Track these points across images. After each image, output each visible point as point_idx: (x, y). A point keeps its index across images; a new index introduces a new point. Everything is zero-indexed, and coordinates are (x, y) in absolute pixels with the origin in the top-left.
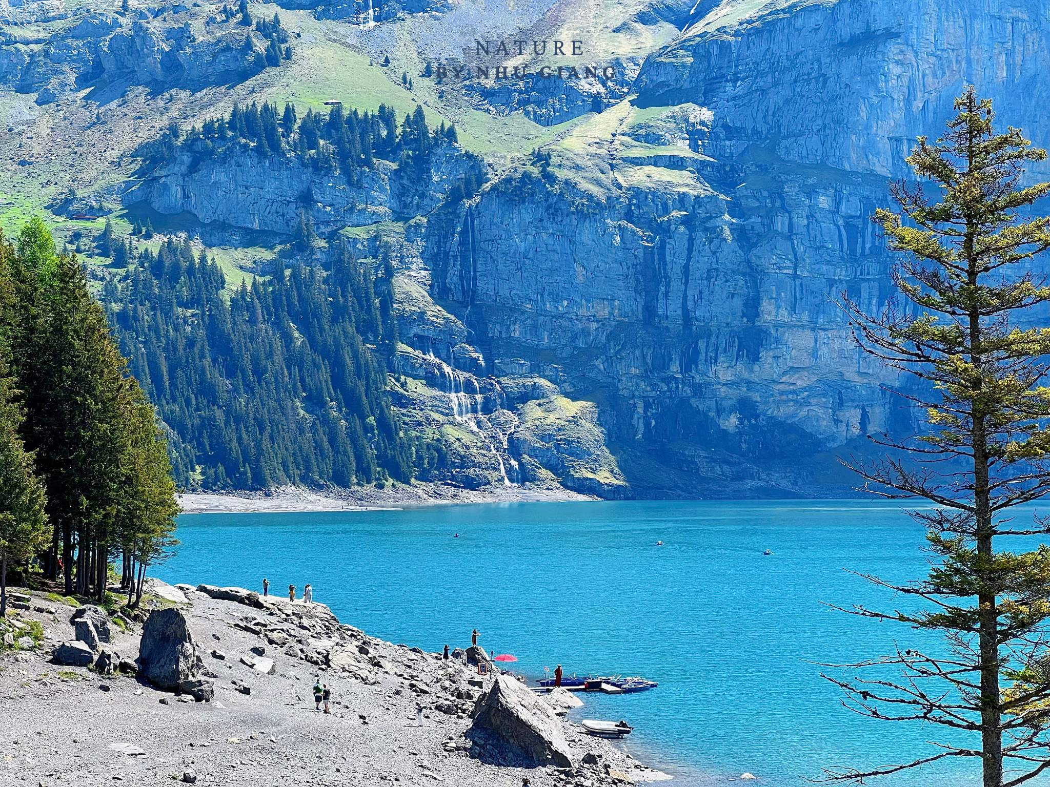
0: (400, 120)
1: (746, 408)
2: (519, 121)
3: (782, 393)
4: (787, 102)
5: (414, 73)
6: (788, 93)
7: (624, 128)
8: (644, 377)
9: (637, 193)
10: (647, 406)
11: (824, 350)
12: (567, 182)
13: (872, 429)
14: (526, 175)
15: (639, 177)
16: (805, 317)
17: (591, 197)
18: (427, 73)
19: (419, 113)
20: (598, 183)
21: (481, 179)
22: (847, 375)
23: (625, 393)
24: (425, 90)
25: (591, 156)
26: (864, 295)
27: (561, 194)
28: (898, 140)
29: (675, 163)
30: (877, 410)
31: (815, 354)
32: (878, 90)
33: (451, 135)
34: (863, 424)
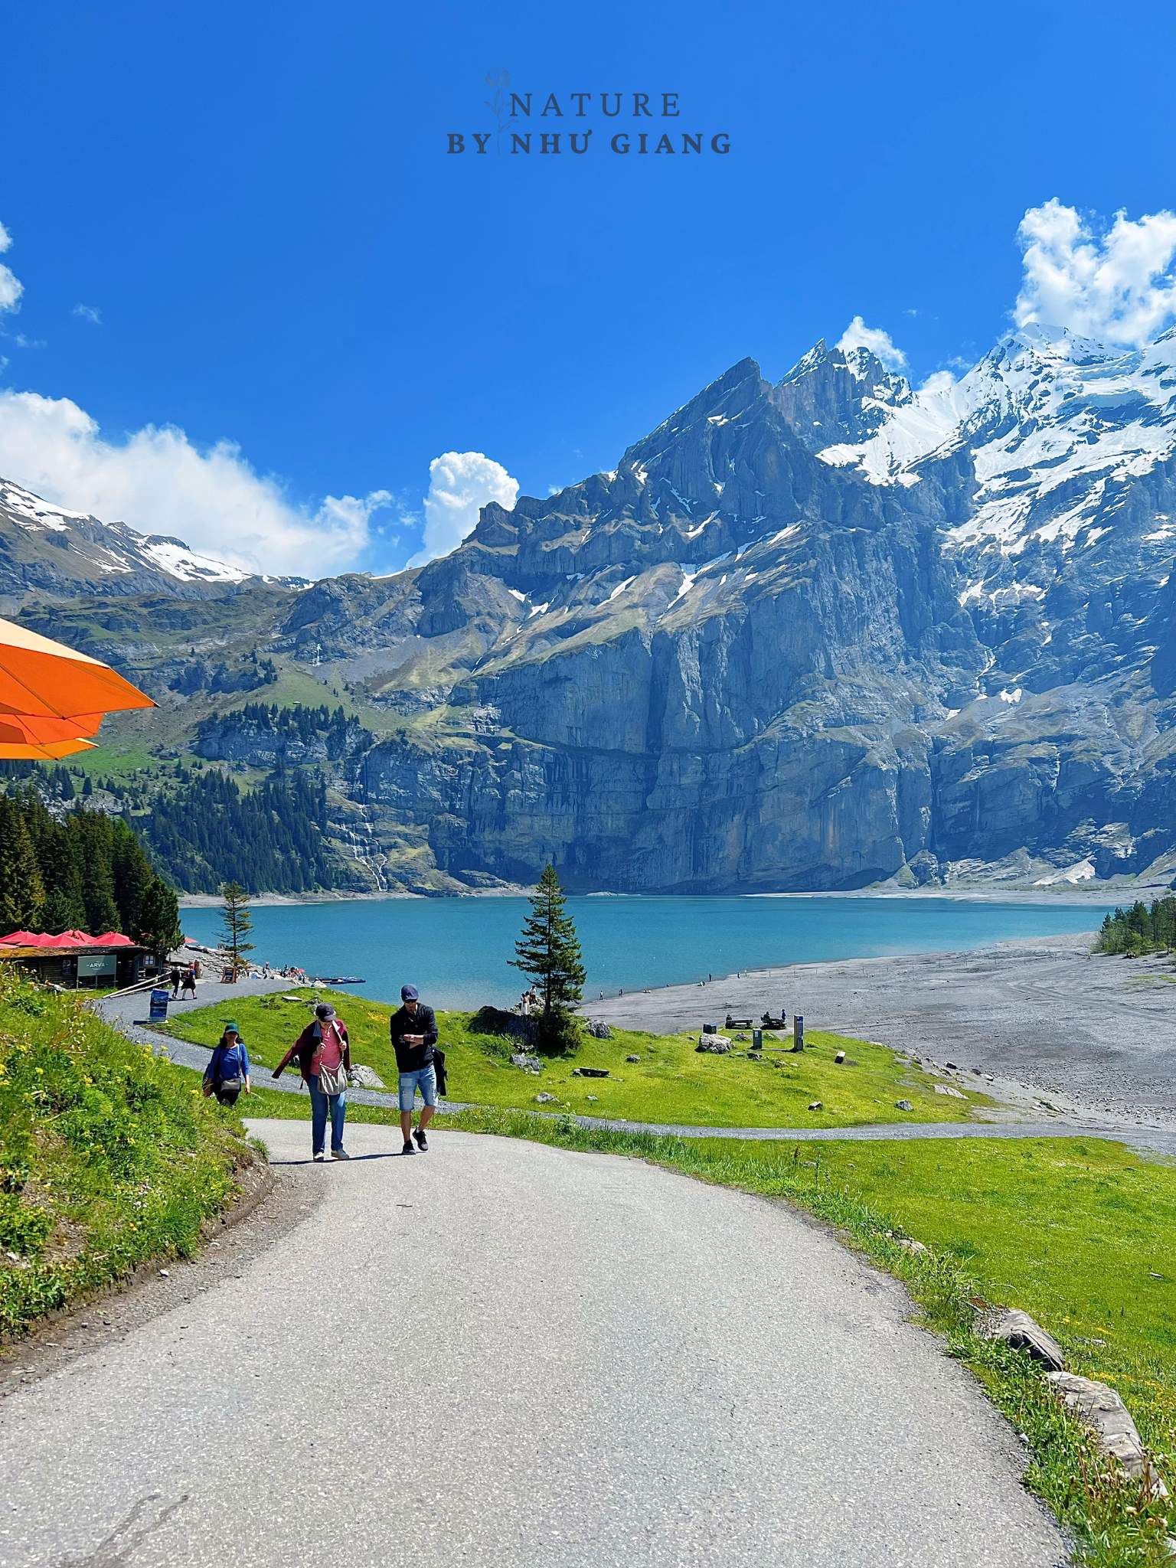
0: (331, 713)
1: (498, 853)
2: (392, 713)
3: (515, 846)
4: (520, 708)
5: (340, 690)
6: (521, 704)
7: (442, 719)
8: (450, 838)
9: (447, 749)
10: (450, 852)
11: (536, 826)
12: (413, 744)
13: (559, 862)
14: (393, 741)
15: (448, 742)
16: (527, 810)
17: (425, 752)
18: (346, 689)
19: (341, 709)
20: (428, 745)
21: (371, 742)
22: (547, 837)
23: (440, 846)
24: (344, 699)
25: (426, 732)
26: (555, 800)
27: (410, 751)
28: (572, 728)
29: (467, 736)
30: (560, 853)
31: (532, 827)
32: (562, 704)
33: (356, 720)
34: (554, 861)
